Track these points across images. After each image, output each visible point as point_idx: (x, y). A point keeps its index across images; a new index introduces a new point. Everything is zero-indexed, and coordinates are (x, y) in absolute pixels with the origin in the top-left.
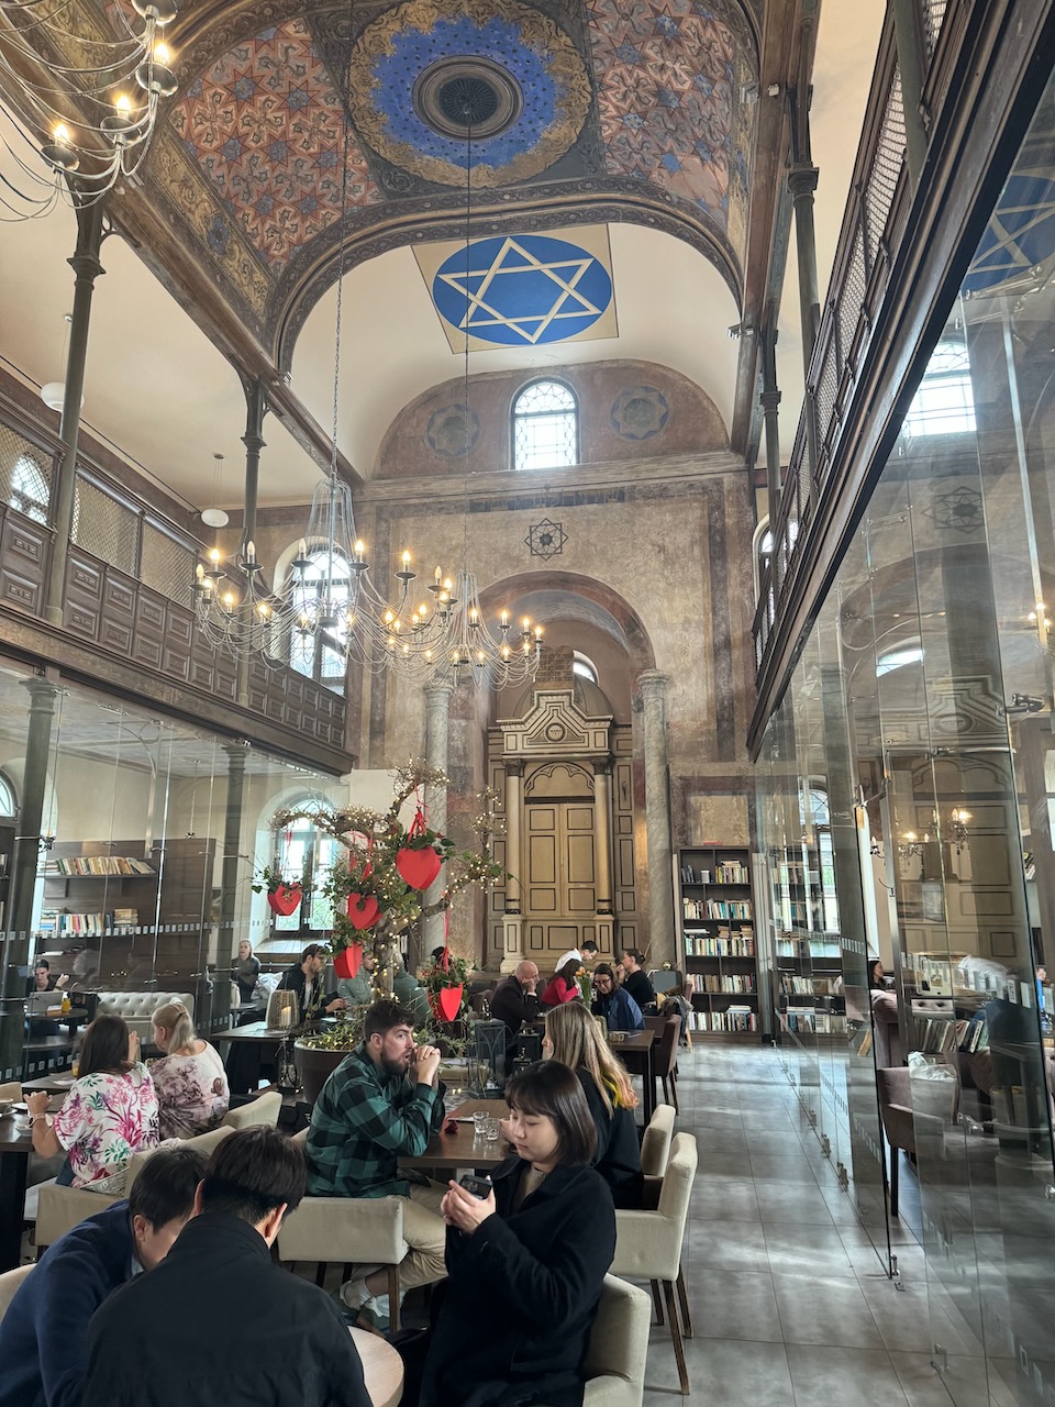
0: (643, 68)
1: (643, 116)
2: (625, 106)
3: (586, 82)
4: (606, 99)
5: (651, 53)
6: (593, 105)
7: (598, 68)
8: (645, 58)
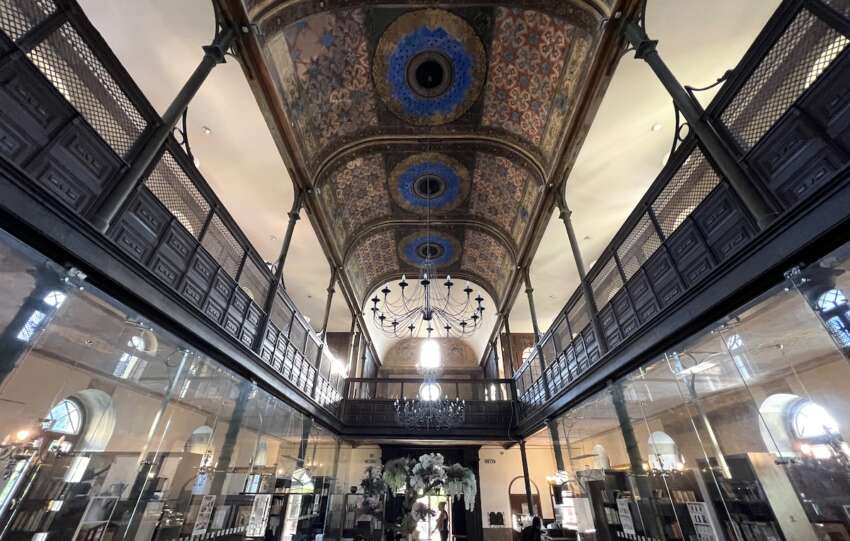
0: (351, 92)
1: (347, 63)
2: (357, 66)
3: (375, 78)
4: (366, 68)
5: (349, 101)
6: (372, 64)
7: (370, 86)
8: (350, 97)
